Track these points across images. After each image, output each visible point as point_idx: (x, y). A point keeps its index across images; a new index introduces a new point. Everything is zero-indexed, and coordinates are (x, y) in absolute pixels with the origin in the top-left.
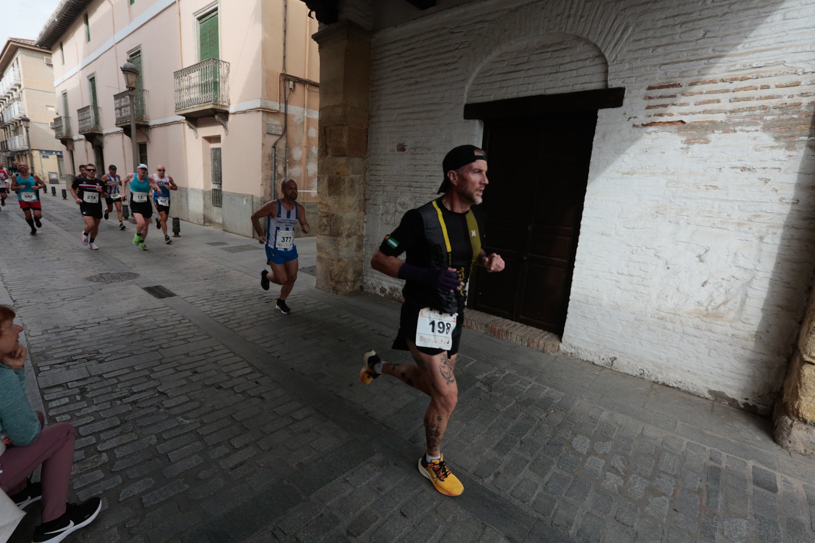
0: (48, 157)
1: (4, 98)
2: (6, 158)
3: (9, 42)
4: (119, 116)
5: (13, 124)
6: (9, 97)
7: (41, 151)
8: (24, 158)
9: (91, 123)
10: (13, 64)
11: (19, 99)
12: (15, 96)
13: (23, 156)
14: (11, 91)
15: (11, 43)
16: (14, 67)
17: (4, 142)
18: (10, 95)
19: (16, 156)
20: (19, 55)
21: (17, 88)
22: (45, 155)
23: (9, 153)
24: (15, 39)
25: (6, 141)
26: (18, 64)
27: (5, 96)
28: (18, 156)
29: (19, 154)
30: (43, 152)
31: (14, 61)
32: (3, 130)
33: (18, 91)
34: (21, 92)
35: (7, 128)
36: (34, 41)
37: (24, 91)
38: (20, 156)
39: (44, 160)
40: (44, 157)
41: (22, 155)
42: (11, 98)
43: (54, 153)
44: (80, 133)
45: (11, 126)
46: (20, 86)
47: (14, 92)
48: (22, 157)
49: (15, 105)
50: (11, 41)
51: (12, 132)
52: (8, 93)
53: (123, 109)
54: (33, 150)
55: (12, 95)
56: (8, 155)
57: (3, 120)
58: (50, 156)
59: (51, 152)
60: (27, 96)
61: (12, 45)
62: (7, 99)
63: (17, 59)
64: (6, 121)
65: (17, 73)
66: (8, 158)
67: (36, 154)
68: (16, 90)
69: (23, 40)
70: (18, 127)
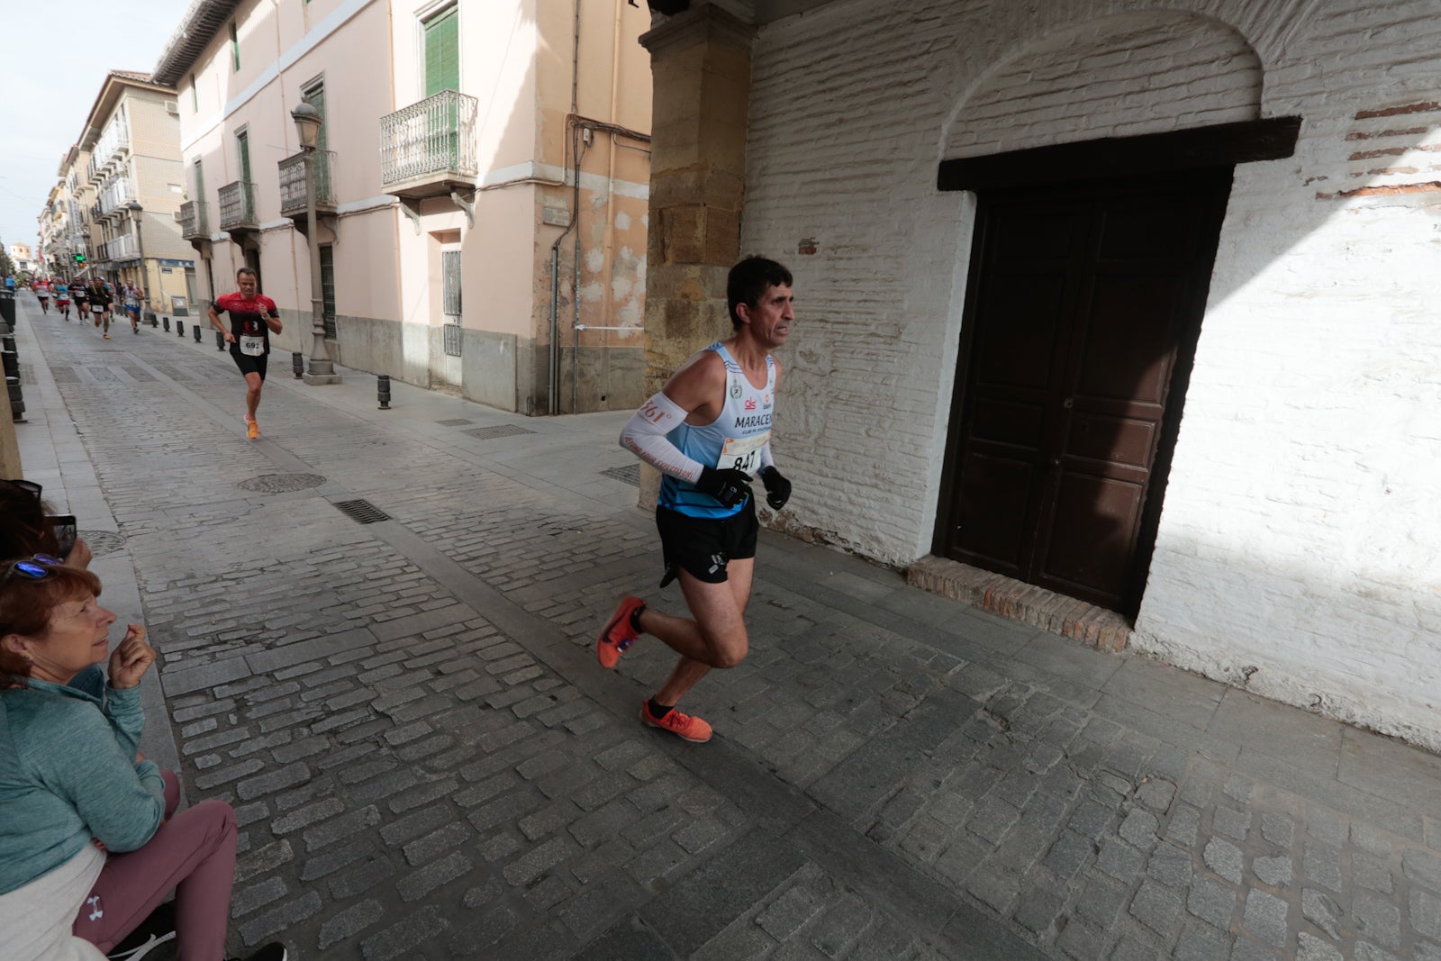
0: (170, 271)
1: (103, 173)
2: (106, 273)
3: (110, 77)
4: (286, 198)
5: (116, 217)
6: (110, 171)
7: (160, 261)
8: (133, 274)
9: (240, 212)
10: (116, 115)
11: (125, 173)
12: (120, 169)
13: (132, 270)
14: (113, 161)
15: (113, 79)
16: (117, 119)
17: (102, 246)
18: (112, 167)
19: (120, 270)
20: (126, 99)
21: (123, 154)
22: (167, 268)
23: (110, 265)
24: (119, 72)
25: (106, 244)
26: (124, 114)
27: (104, 169)
28: (124, 270)
29: (125, 265)
30: (164, 262)
31: (118, 109)
32: (101, 226)
33: (125, 159)
34: (129, 161)
35: (106, 222)
36: (148, 74)
37: (133, 161)
38: (127, 270)
39: (165, 276)
40: (164, 270)
41: (130, 268)
42: (113, 172)
43: (180, 264)
44: (222, 228)
45: (113, 219)
46: (127, 152)
47: (117, 162)
48: (130, 272)
49: (120, 185)
50: (113, 75)
51: (114, 230)
52: (109, 163)
53: (293, 186)
54: (147, 259)
55: (115, 168)
56: (109, 269)
57: (101, 208)
58: (174, 269)
59: (174, 262)
60: (137, 167)
61: (114, 82)
62: (107, 174)
63: (122, 105)
64: (105, 210)
65: (122, 129)
66: (109, 272)
67: (152, 265)
68: (120, 159)
69: (131, 73)
70: (123, 221)
